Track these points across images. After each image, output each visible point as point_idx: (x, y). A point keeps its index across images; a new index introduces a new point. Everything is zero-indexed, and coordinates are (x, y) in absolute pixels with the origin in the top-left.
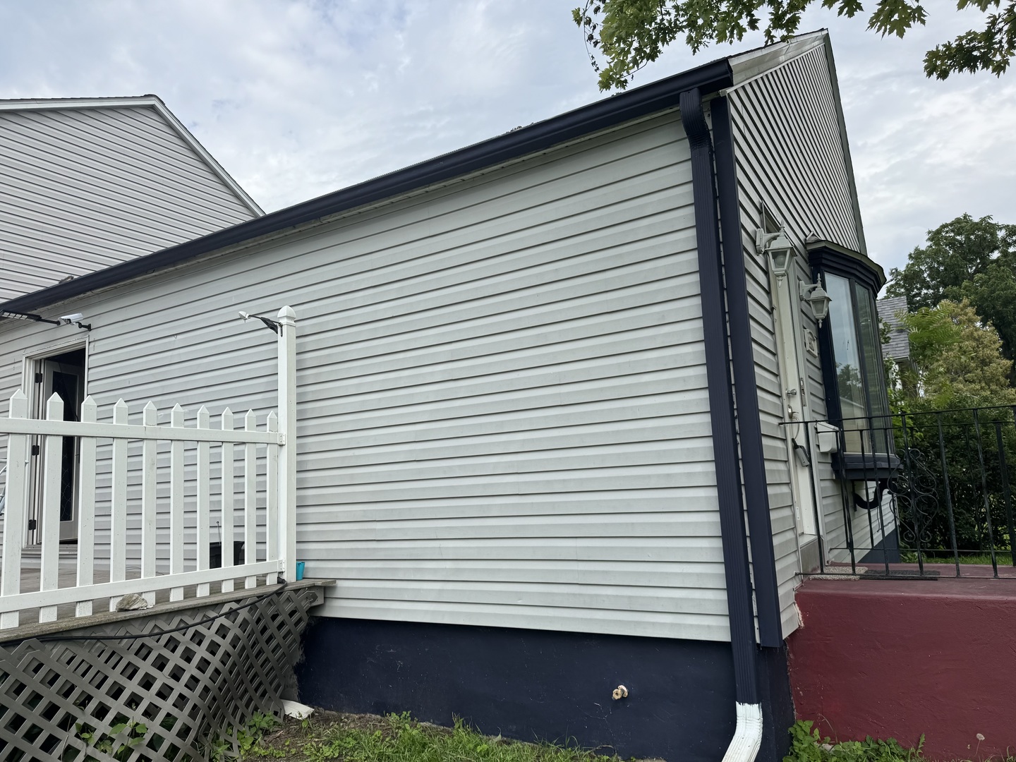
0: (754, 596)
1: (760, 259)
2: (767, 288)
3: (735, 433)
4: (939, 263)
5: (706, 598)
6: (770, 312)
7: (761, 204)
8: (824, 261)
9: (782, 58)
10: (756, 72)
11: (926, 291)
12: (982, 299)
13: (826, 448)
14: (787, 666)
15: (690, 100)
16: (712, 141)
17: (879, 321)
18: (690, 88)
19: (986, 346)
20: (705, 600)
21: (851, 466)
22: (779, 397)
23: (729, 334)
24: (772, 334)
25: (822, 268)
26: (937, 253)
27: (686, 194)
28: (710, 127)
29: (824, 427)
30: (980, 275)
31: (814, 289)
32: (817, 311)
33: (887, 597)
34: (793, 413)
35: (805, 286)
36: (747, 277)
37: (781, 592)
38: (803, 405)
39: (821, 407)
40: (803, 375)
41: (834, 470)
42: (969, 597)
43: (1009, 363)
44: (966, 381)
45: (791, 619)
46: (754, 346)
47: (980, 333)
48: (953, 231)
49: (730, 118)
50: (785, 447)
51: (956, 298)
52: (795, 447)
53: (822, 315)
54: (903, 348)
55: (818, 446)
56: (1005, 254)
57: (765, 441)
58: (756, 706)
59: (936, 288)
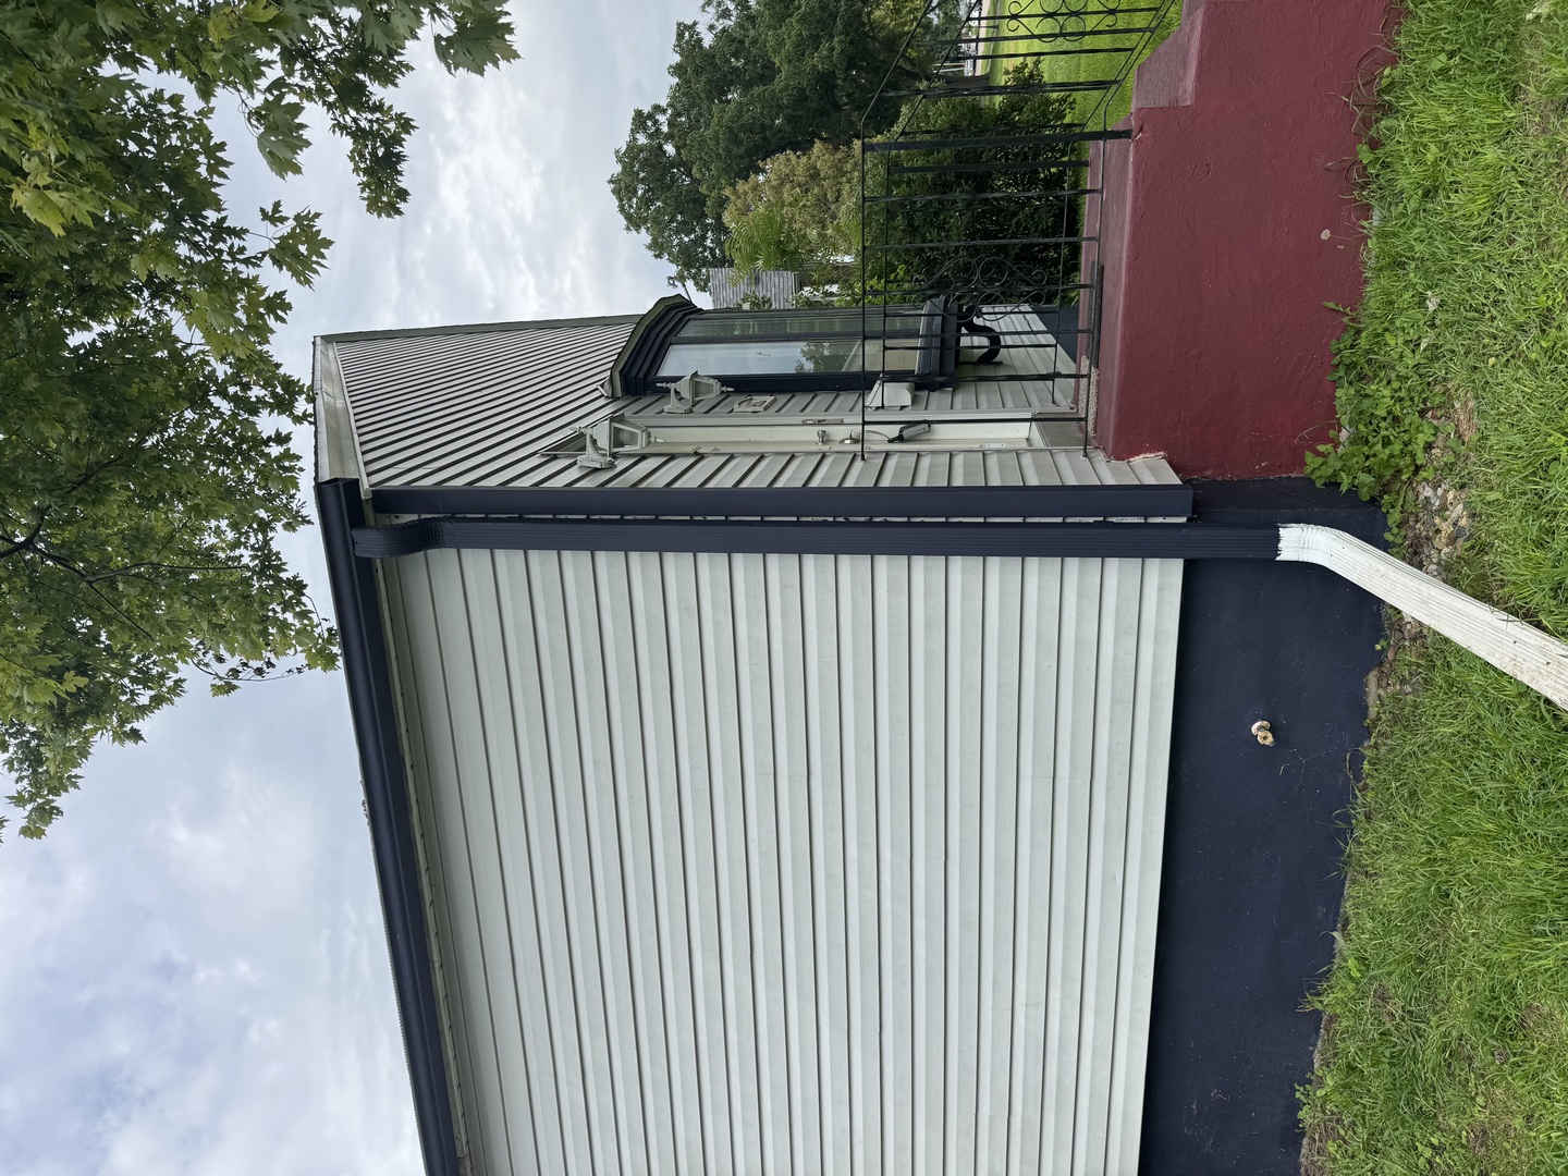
0: (1114, 520)
1: (621, 465)
2: (664, 459)
3: (870, 524)
4: (671, 221)
5: (1115, 588)
6: (700, 457)
7: (543, 455)
8: (641, 375)
9: (340, 404)
10: (349, 442)
11: (709, 241)
12: (727, 170)
13: (906, 399)
14: (1224, 481)
15: (368, 543)
16: (436, 516)
17: (739, 309)
18: (350, 540)
19: (793, 171)
20: (1118, 592)
21: (935, 366)
22: (824, 456)
23: (723, 518)
24: (732, 457)
25: (650, 379)
26: (656, 222)
27: (509, 562)
28: (414, 517)
29: (874, 398)
30: (694, 170)
31: (677, 393)
32: (709, 391)
33: (1124, 335)
34: (851, 438)
35: (671, 404)
36: (643, 485)
37: (1110, 481)
38: (841, 423)
39: (848, 399)
40: (799, 420)
41: (939, 389)
42: (1127, 227)
43: (818, 145)
44: (837, 200)
45: (1151, 469)
46: (744, 485)
47: (772, 177)
48: (630, 199)
49: (406, 488)
50: (898, 454)
51: (722, 203)
52: (900, 439)
53: (717, 386)
54: (781, 279)
55: (902, 407)
56: (669, 137)
57: (886, 482)
58: (1282, 532)
59: (705, 228)
